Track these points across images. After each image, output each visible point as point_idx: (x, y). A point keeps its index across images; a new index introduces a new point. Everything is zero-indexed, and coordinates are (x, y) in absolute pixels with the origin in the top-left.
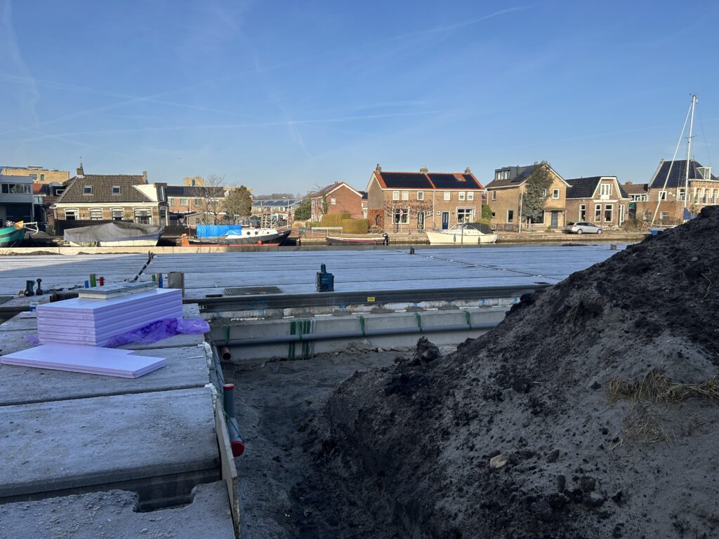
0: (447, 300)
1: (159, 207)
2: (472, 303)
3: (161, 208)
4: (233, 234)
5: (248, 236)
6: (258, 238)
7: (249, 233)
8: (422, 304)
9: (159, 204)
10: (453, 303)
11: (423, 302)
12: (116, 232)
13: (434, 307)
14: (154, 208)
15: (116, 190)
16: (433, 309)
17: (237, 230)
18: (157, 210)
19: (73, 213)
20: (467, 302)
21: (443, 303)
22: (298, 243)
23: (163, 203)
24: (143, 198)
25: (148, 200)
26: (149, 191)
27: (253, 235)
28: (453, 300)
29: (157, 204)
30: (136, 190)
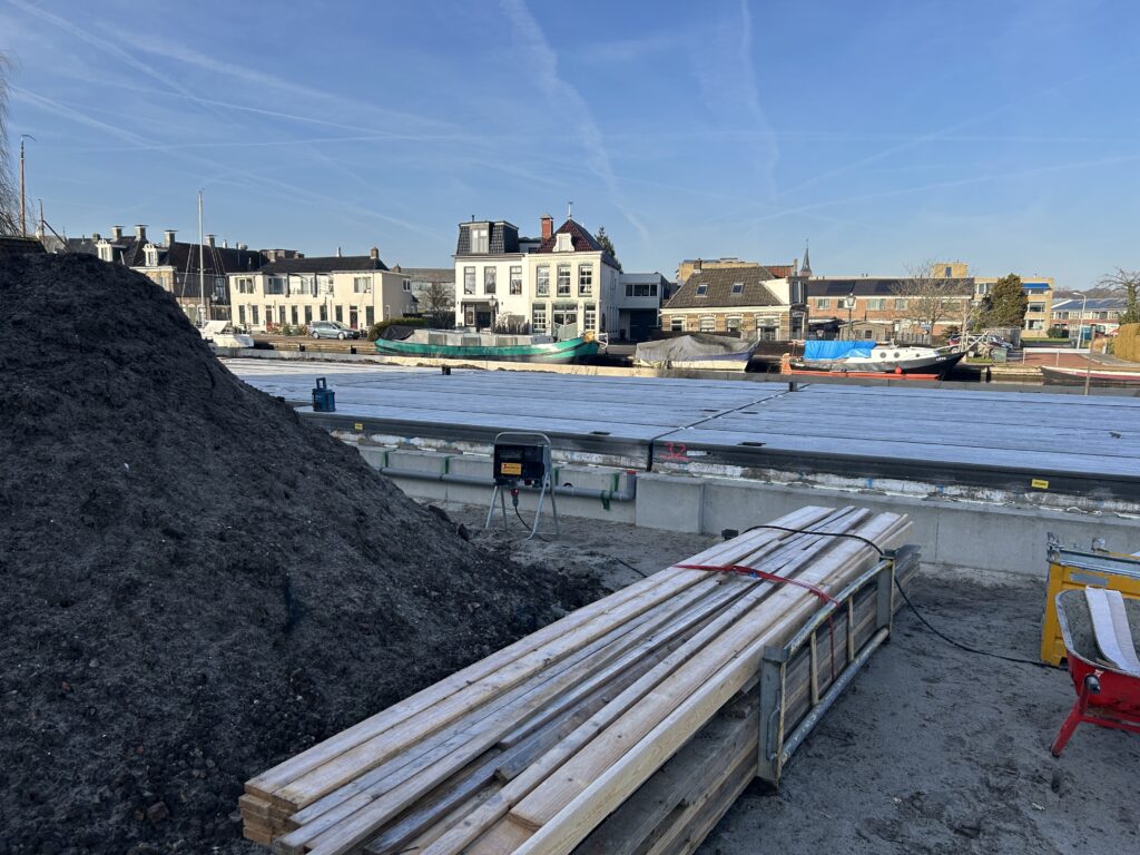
0: (447, 440)
1: (791, 313)
2: (479, 448)
3: (795, 314)
4: (856, 356)
5: (881, 360)
6: (896, 364)
7: (883, 355)
8: (416, 441)
9: (792, 308)
10: (454, 445)
11: (417, 438)
12: (691, 348)
13: (430, 446)
14: (784, 314)
15: (737, 289)
16: (430, 450)
17: (866, 350)
18: (788, 319)
19: (680, 322)
20: (472, 446)
21: (441, 443)
22: (983, 376)
23: (798, 307)
24: (769, 300)
25: (777, 303)
26: (780, 288)
27: (890, 358)
28: (454, 441)
29: (788, 309)
30: (764, 288)
